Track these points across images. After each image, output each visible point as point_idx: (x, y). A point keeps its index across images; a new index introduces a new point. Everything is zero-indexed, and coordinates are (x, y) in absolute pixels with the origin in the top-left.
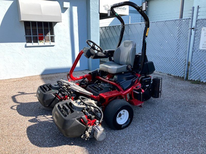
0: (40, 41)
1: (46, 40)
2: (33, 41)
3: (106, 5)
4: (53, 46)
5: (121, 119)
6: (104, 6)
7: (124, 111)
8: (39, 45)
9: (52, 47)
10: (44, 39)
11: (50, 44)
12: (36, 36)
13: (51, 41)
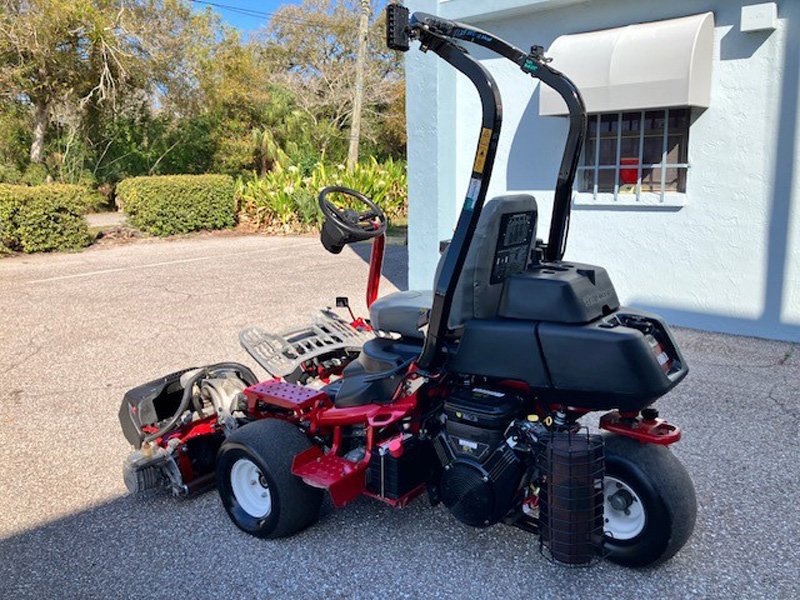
0: (626, 186)
2: (596, 187)
4: (677, 209)
8: (615, 203)
9: (671, 213)
10: (639, 181)
11: (661, 201)
12: (612, 167)
13: (678, 187)
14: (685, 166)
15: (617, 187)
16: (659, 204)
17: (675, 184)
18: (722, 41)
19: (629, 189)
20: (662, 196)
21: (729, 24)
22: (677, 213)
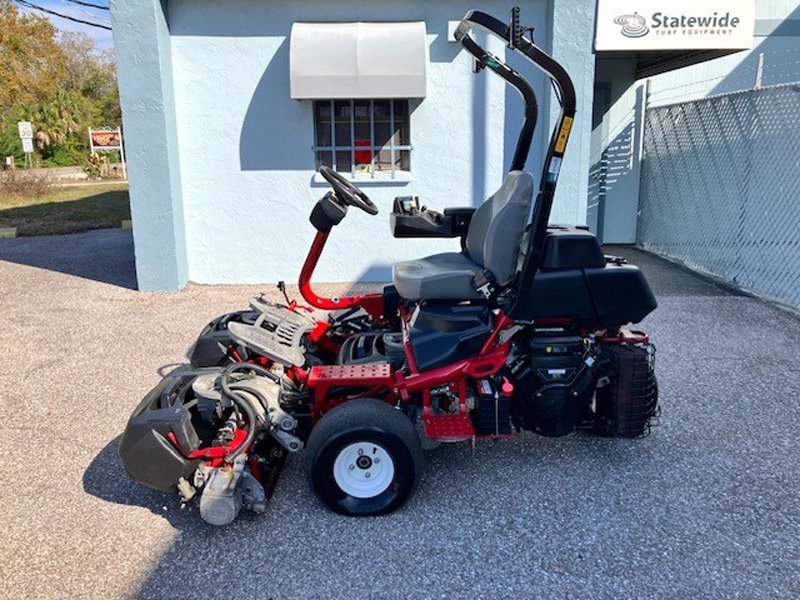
0: (360, 166)
1: (382, 163)
2: (334, 167)
3: (631, 16)
4: (404, 184)
5: (368, 476)
6: (617, 21)
7: (375, 449)
9: (400, 188)
10: (373, 161)
11: (393, 178)
12: (348, 148)
13: (401, 166)
14: (409, 148)
15: (353, 166)
16: (390, 180)
17: (399, 164)
18: (431, 46)
19: (363, 168)
20: (393, 174)
21: (434, 33)
22: (404, 188)
